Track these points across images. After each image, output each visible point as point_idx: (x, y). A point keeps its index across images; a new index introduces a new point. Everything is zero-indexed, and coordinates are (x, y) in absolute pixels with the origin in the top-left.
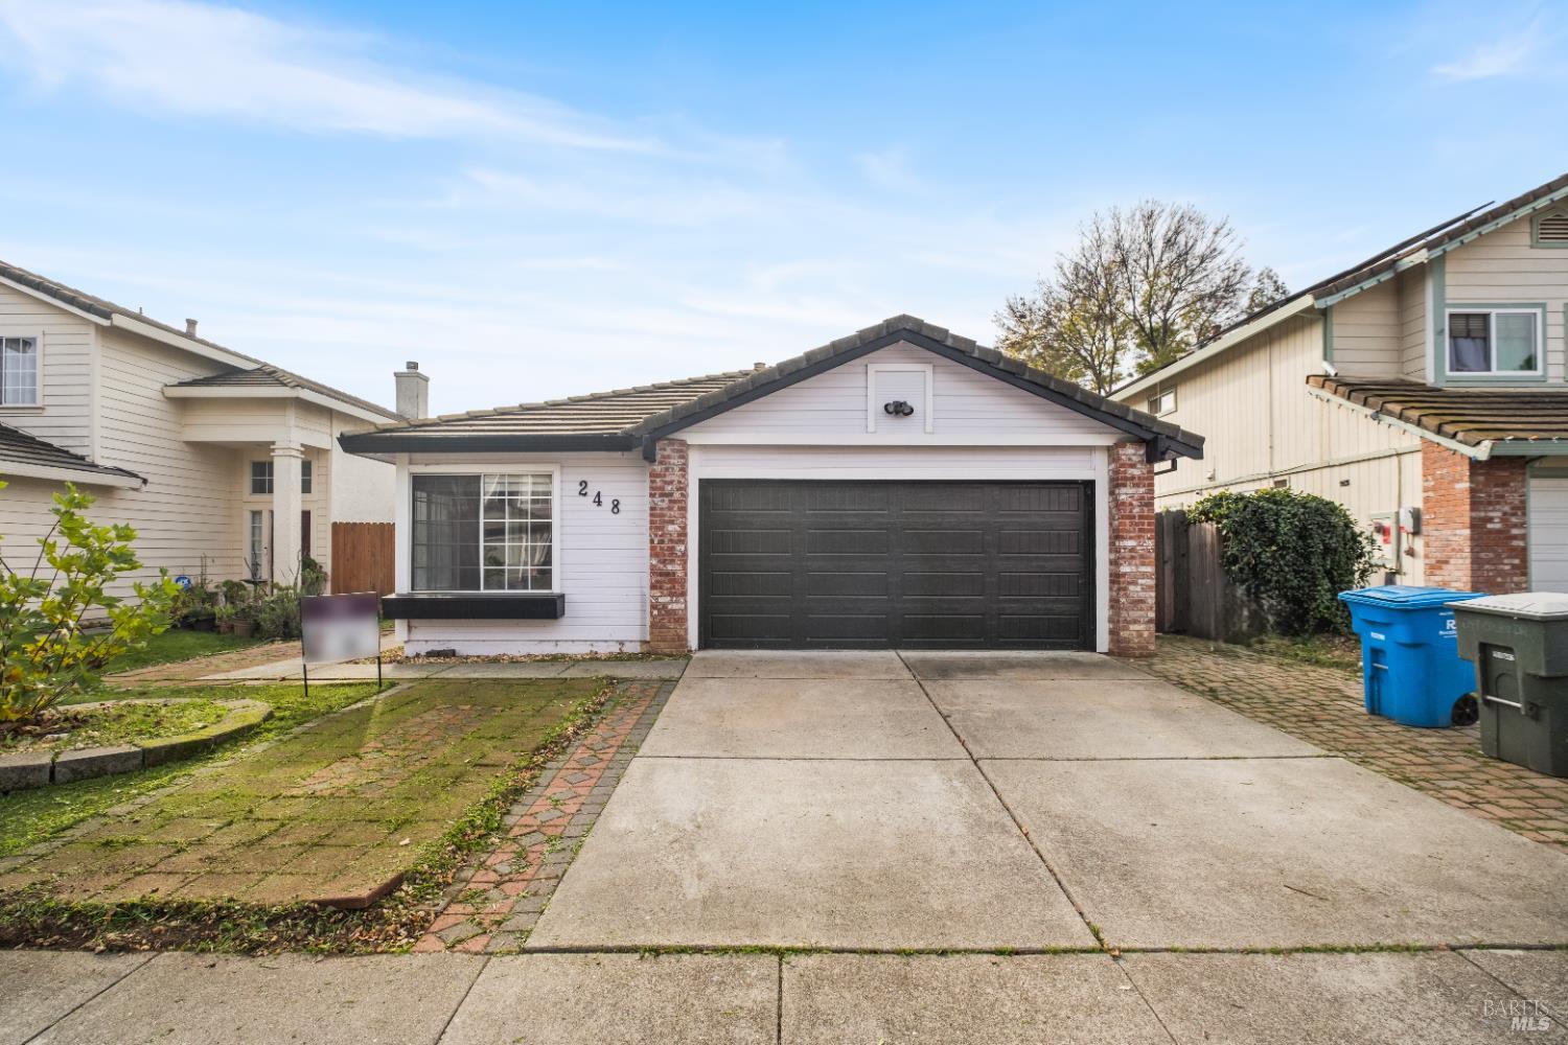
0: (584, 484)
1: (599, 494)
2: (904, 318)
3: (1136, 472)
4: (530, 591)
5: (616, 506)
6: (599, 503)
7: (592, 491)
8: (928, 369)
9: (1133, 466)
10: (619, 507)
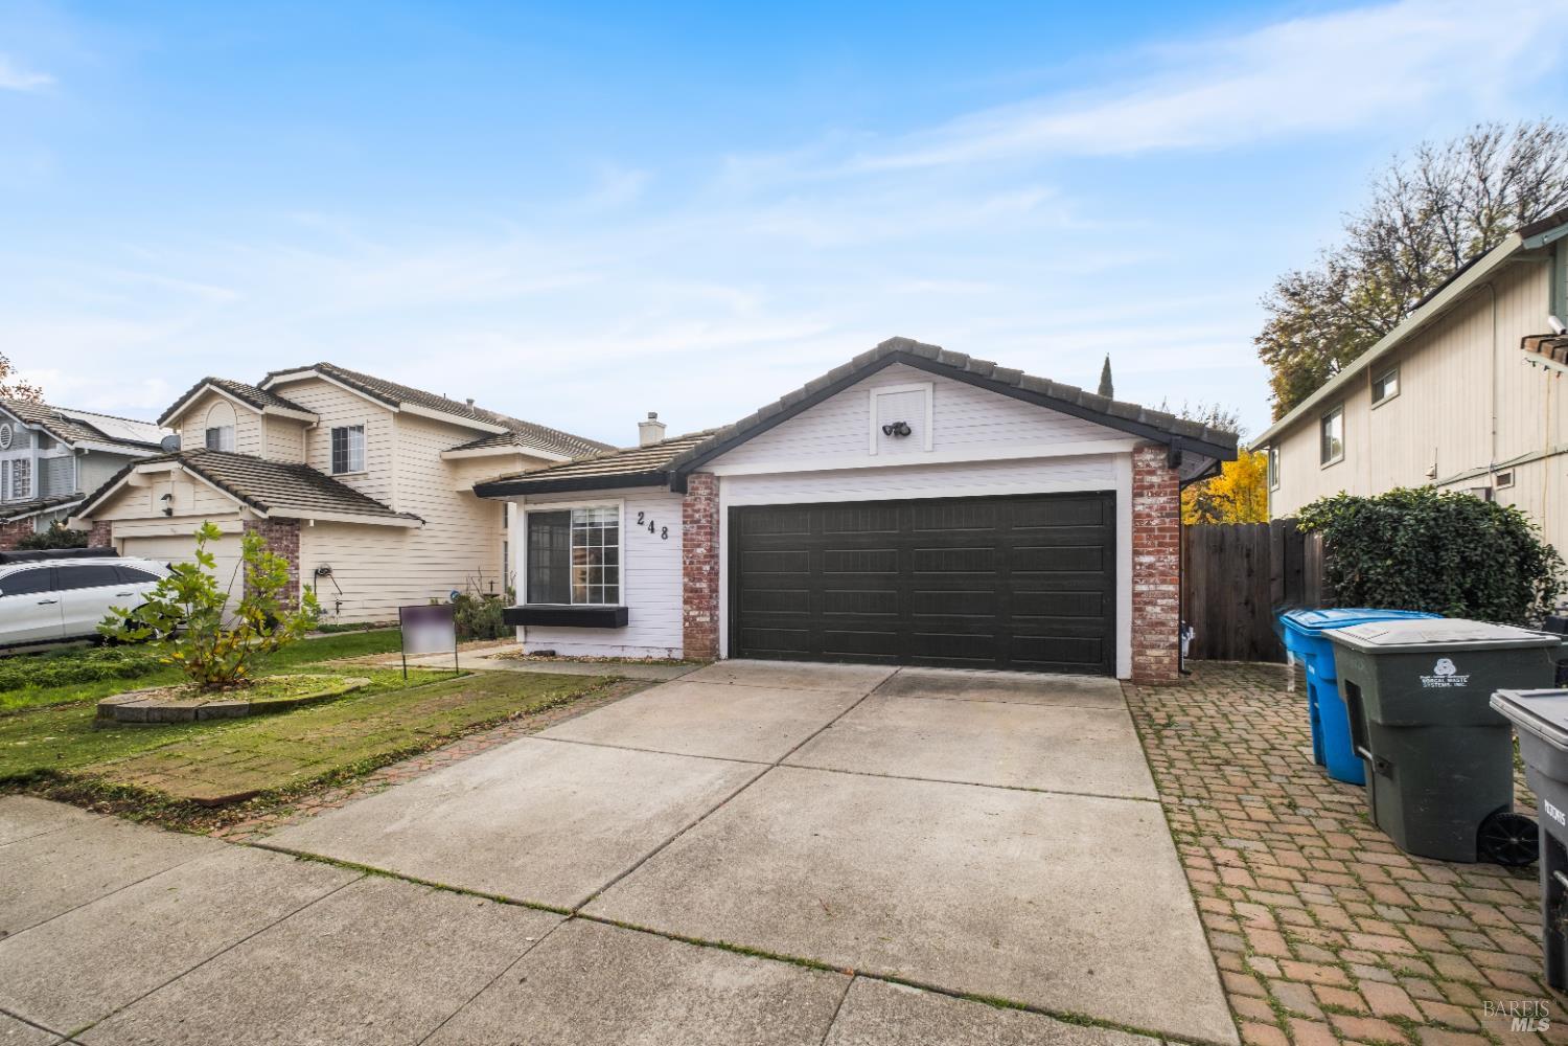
0: (641, 514)
1: (652, 523)
2: (896, 341)
3: (1155, 479)
4: (603, 605)
5: (665, 531)
6: (652, 530)
7: (647, 522)
8: (928, 387)
9: (1152, 473)
10: (668, 533)
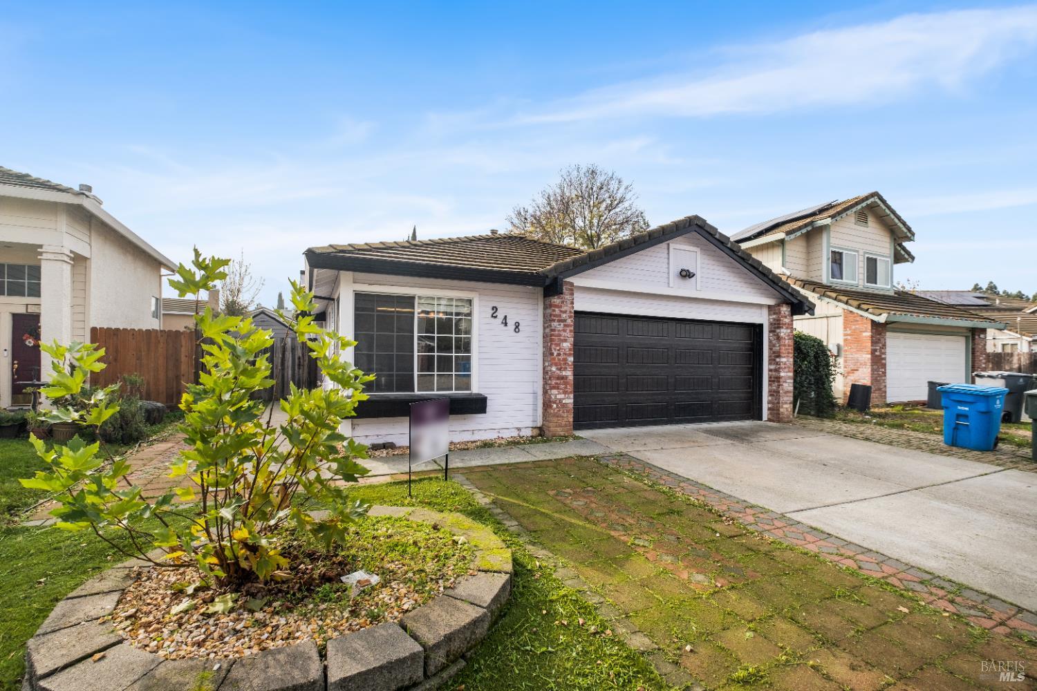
0: (495, 309)
1: (506, 317)
2: (697, 217)
3: (787, 321)
5: (517, 326)
6: (506, 324)
7: (501, 315)
8: (698, 250)
9: (786, 317)
10: (520, 327)
